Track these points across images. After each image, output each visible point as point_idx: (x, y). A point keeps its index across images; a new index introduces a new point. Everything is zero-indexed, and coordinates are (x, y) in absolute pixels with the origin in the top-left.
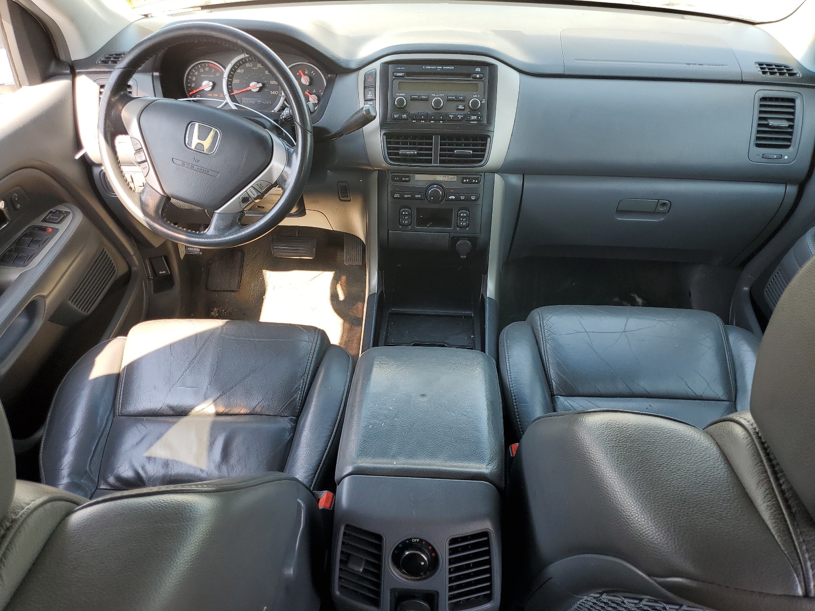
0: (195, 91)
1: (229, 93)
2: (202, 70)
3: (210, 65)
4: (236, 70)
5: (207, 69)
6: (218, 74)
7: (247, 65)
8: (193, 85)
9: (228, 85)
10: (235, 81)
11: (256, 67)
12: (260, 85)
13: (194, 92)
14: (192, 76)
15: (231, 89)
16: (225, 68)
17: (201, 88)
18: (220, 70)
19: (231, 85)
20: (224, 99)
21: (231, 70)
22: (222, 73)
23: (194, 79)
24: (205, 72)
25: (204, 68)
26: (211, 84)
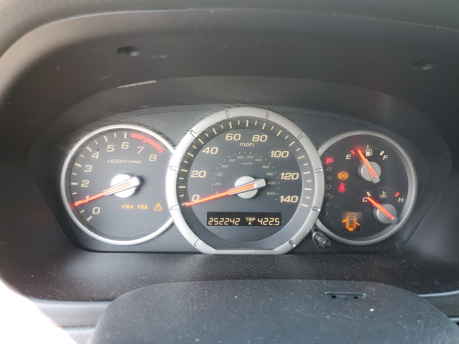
0: (88, 199)
1: (180, 201)
2: (111, 148)
3: (134, 135)
4: (200, 147)
5: (125, 146)
6: (153, 158)
7: (229, 137)
8: (85, 184)
9: (179, 183)
10: (196, 174)
11: (250, 141)
12: (261, 183)
13: (86, 201)
14: (83, 163)
15: (185, 191)
16: (174, 145)
17: (107, 192)
18: (159, 147)
19: (185, 182)
20: (166, 214)
21: (190, 149)
22: (165, 157)
23: (89, 168)
24: (119, 153)
25: (117, 142)
26: (136, 182)
